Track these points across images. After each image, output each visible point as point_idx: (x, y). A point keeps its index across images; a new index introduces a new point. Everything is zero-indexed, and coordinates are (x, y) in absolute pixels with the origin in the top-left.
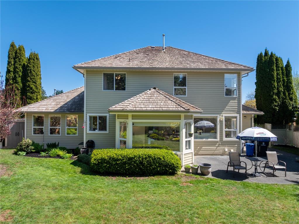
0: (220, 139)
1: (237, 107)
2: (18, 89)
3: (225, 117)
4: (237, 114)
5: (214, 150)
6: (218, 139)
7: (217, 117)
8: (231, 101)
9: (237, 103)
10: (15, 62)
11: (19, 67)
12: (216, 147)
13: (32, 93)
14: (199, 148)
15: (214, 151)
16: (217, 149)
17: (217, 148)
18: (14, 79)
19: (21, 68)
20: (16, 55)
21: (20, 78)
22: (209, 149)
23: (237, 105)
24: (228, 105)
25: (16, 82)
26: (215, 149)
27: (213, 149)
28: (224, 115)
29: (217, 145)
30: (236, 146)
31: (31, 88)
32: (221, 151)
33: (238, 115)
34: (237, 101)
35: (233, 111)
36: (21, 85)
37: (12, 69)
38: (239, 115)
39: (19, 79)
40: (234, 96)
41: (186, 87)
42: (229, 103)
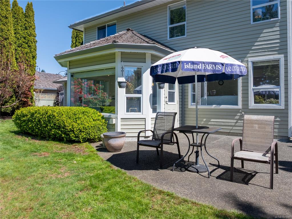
0: (243, 105)
1: (278, 41)
3: (253, 63)
4: (279, 54)
5: (231, 126)
6: (240, 106)
8: (265, 31)
9: (278, 33)
10: (76, 41)
12: (235, 121)
14: (204, 120)
15: (231, 128)
17: (236, 123)
20: (77, 35)
22: (223, 124)
23: (278, 37)
24: (259, 39)
26: (233, 124)
27: (230, 124)
28: (250, 59)
29: (237, 117)
33: (281, 57)
34: (278, 29)
35: (270, 50)
38: (283, 55)
40: (272, 20)
41: (185, 23)
42: (262, 35)
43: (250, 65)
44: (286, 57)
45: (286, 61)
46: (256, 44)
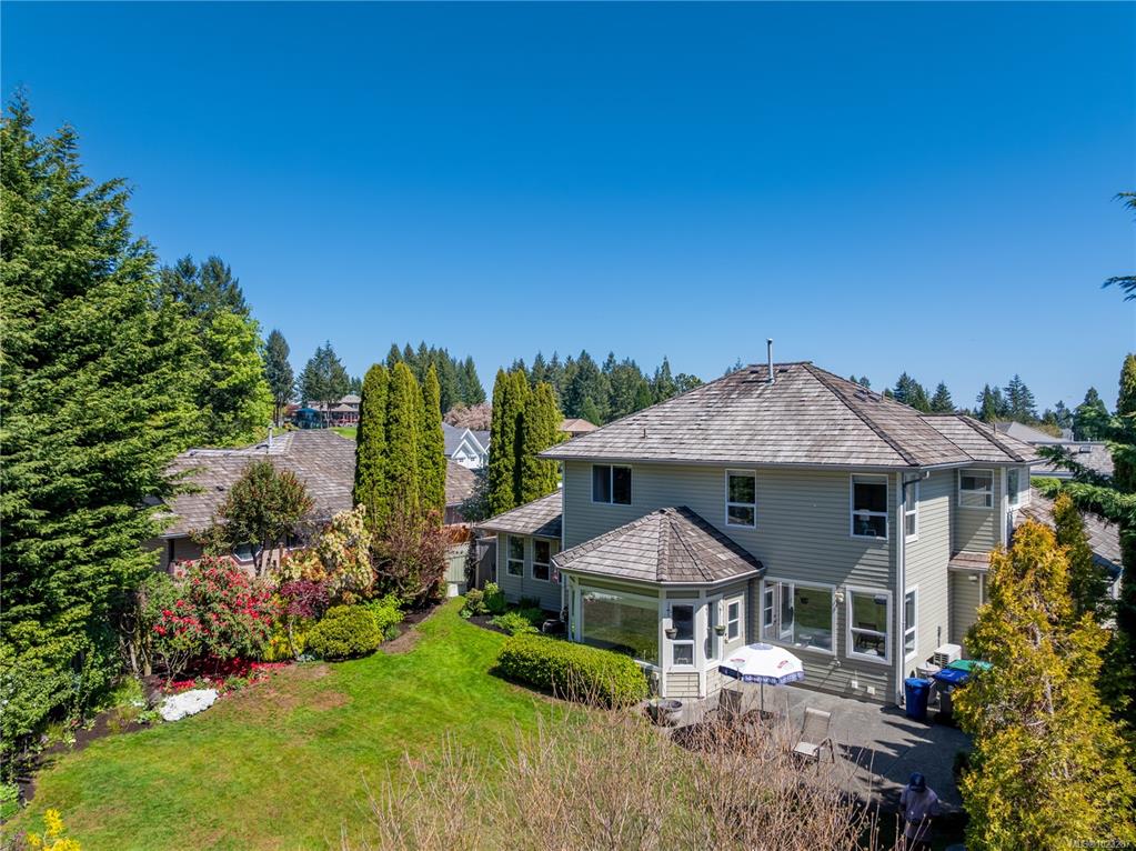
0: (839, 651)
1: (887, 570)
2: (507, 470)
3: (853, 593)
4: (888, 588)
5: (822, 678)
6: (834, 652)
7: (831, 590)
8: (868, 551)
9: (887, 559)
10: (504, 412)
11: (510, 421)
12: (827, 672)
13: (530, 477)
15: (822, 681)
16: (831, 677)
17: (829, 674)
18: (502, 448)
19: (513, 425)
20: (505, 398)
21: (512, 445)
23: (887, 564)
24: (861, 561)
25: (505, 456)
26: (825, 676)
27: (820, 676)
28: (848, 587)
29: (830, 667)
30: (886, 679)
31: (529, 468)
32: (840, 685)
33: (889, 593)
35: (876, 580)
36: (514, 459)
37: (498, 429)
38: (891, 592)
39: (510, 449)
40: (878, 538)
41: (754, 506)
42: (865, 556)
43: (849, 595)
44: (895, 595)
45: (895, 599)
46: (857, 567)
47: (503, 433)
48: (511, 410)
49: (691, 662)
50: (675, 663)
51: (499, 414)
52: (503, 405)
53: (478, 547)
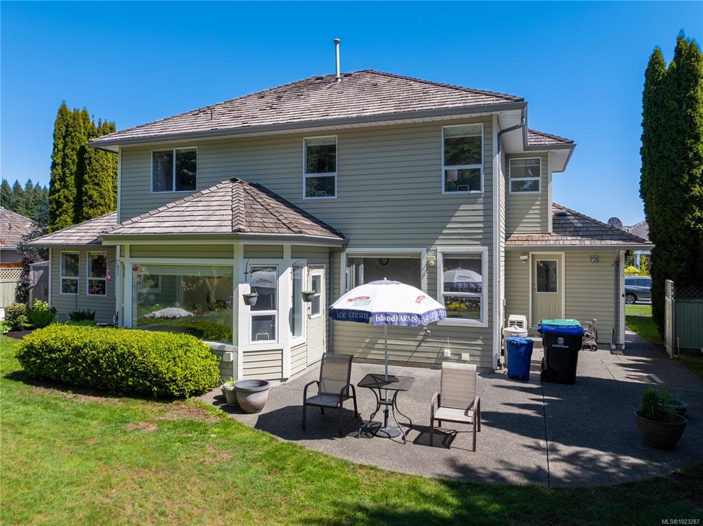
1: (481, 225)
2: (68, 201)
3: (444, 255)
4: (483, 245)
5: (410, 351)
7: (420, 254)
8: (462, 207)
9: (481, 213)
10: (65, 145)
11: (71, 153)
12: (416, 344)
13: (92, 206)
14: (367, 341)
15: (410, 354)
16: (420, 349)
17: (418, 346)
18: (62, 179)
19: (75, 157)
20: (67, 131)
21: (73, 177)
22: (397, 348)
23: (481, 219)
24: (453, 219)
25: (66, 187)
26: (414, 349)
27: (408, 348)
28: (440, 249)
29: (420, 338)
30: (480, 342)
31: (90, 197)
32: (431, 355)
33: (484, 249)
34: (481, 207)
35: (468, 237)
36: (75, 191)
37: (59, 161)
38: (486, 248)
39: (71, 180)
40: (472, 192)
41: (335, 174)
42: (458, 213)
43: (440, 258)
44: (491, 250)
45: (491, 256)
46: (448, 226)
47: (64, 165)
48: (73, 143)
49: (273, 338)
50: (253, 339)
51: (61, 146)
52: (64, 137)
53: (31, 273)
